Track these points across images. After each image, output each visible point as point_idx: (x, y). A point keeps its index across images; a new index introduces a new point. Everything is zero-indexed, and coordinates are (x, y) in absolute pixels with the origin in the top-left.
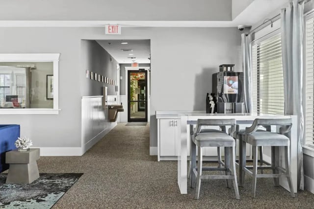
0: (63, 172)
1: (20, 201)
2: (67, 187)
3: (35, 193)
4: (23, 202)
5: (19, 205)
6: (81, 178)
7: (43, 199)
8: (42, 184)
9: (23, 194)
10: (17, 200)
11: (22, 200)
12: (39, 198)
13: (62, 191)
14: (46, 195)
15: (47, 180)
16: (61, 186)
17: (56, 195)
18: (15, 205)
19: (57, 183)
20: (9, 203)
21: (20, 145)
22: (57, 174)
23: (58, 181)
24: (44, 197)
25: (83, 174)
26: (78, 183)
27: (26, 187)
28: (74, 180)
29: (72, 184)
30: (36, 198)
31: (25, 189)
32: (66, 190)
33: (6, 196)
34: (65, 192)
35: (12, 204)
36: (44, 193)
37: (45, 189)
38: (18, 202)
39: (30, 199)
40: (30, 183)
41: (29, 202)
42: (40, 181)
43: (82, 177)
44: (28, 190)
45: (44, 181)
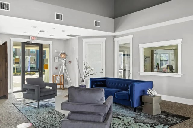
0: (178, 113)
1: (143, 123)
2: (173, 124)
3: (152, 122)
4: (144, 125)
5: (141, 125)
6: (186, 121)
7: (155, 126)
8: (160, 117)
9: (146, 120)
10: (142, 122)
11: (144, 123)
12: (153, 125)
13: (168, 125)
14: (158, 125)
15: (164, 116)
16: (170, 122)
17: (163, 126)
18: (139, 125)
19: (169, 119)
20: (137, 123)
21: (149, 92)
22: (172, 114)
23: (170, 118)
24: (156, 126)
25: (189, 118)
26: (183, 123)
27: (150, 117)
28: (181, 121)
29: (178, 123)
30: (151, 125)
31: (149, 118)
32: (171, 125)
33: (138, 118)
34: (170, 126)
35: (138, 124)
36: (157, 123)
37: (159, 121)
38: (141, 124)
39: (148, 124)
40: (154, 115)
41: (147, 125)
42: (160, 116)
43: (188, 120)
44: (150, 118)
45: (162, 116)
